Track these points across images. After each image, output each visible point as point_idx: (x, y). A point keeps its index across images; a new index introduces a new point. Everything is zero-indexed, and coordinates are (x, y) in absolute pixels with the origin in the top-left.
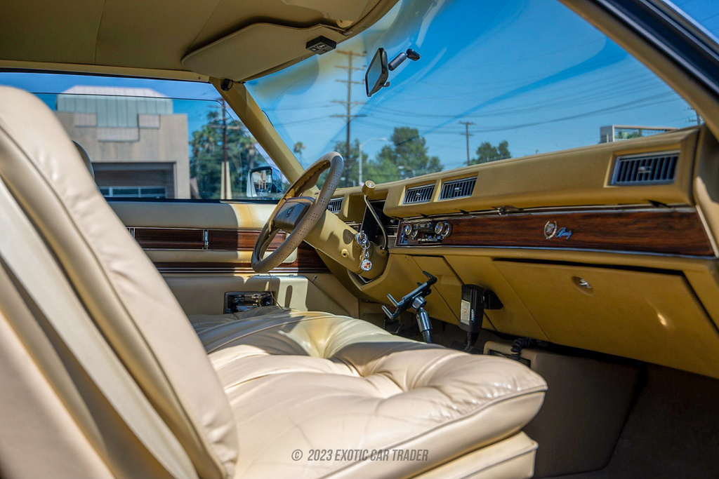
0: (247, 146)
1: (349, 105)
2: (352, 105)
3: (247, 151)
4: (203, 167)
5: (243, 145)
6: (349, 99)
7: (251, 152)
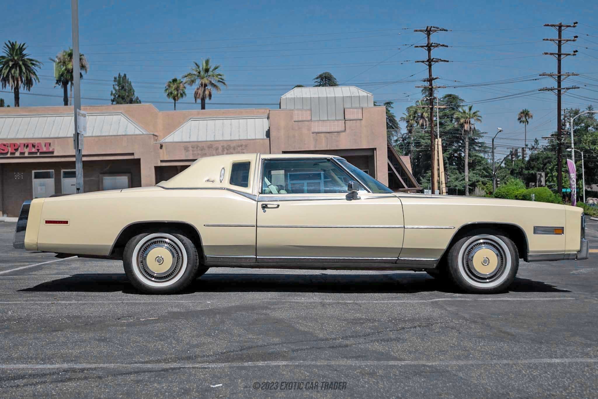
0: (462, 121)
1: (559, 77)
2: (562, 77)
3: (462, 125)
4: (418, 144)
5: (458, 119)
6: (559, 72)
7: (467, 127)
